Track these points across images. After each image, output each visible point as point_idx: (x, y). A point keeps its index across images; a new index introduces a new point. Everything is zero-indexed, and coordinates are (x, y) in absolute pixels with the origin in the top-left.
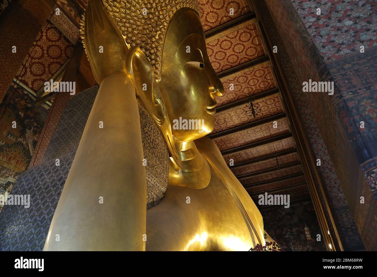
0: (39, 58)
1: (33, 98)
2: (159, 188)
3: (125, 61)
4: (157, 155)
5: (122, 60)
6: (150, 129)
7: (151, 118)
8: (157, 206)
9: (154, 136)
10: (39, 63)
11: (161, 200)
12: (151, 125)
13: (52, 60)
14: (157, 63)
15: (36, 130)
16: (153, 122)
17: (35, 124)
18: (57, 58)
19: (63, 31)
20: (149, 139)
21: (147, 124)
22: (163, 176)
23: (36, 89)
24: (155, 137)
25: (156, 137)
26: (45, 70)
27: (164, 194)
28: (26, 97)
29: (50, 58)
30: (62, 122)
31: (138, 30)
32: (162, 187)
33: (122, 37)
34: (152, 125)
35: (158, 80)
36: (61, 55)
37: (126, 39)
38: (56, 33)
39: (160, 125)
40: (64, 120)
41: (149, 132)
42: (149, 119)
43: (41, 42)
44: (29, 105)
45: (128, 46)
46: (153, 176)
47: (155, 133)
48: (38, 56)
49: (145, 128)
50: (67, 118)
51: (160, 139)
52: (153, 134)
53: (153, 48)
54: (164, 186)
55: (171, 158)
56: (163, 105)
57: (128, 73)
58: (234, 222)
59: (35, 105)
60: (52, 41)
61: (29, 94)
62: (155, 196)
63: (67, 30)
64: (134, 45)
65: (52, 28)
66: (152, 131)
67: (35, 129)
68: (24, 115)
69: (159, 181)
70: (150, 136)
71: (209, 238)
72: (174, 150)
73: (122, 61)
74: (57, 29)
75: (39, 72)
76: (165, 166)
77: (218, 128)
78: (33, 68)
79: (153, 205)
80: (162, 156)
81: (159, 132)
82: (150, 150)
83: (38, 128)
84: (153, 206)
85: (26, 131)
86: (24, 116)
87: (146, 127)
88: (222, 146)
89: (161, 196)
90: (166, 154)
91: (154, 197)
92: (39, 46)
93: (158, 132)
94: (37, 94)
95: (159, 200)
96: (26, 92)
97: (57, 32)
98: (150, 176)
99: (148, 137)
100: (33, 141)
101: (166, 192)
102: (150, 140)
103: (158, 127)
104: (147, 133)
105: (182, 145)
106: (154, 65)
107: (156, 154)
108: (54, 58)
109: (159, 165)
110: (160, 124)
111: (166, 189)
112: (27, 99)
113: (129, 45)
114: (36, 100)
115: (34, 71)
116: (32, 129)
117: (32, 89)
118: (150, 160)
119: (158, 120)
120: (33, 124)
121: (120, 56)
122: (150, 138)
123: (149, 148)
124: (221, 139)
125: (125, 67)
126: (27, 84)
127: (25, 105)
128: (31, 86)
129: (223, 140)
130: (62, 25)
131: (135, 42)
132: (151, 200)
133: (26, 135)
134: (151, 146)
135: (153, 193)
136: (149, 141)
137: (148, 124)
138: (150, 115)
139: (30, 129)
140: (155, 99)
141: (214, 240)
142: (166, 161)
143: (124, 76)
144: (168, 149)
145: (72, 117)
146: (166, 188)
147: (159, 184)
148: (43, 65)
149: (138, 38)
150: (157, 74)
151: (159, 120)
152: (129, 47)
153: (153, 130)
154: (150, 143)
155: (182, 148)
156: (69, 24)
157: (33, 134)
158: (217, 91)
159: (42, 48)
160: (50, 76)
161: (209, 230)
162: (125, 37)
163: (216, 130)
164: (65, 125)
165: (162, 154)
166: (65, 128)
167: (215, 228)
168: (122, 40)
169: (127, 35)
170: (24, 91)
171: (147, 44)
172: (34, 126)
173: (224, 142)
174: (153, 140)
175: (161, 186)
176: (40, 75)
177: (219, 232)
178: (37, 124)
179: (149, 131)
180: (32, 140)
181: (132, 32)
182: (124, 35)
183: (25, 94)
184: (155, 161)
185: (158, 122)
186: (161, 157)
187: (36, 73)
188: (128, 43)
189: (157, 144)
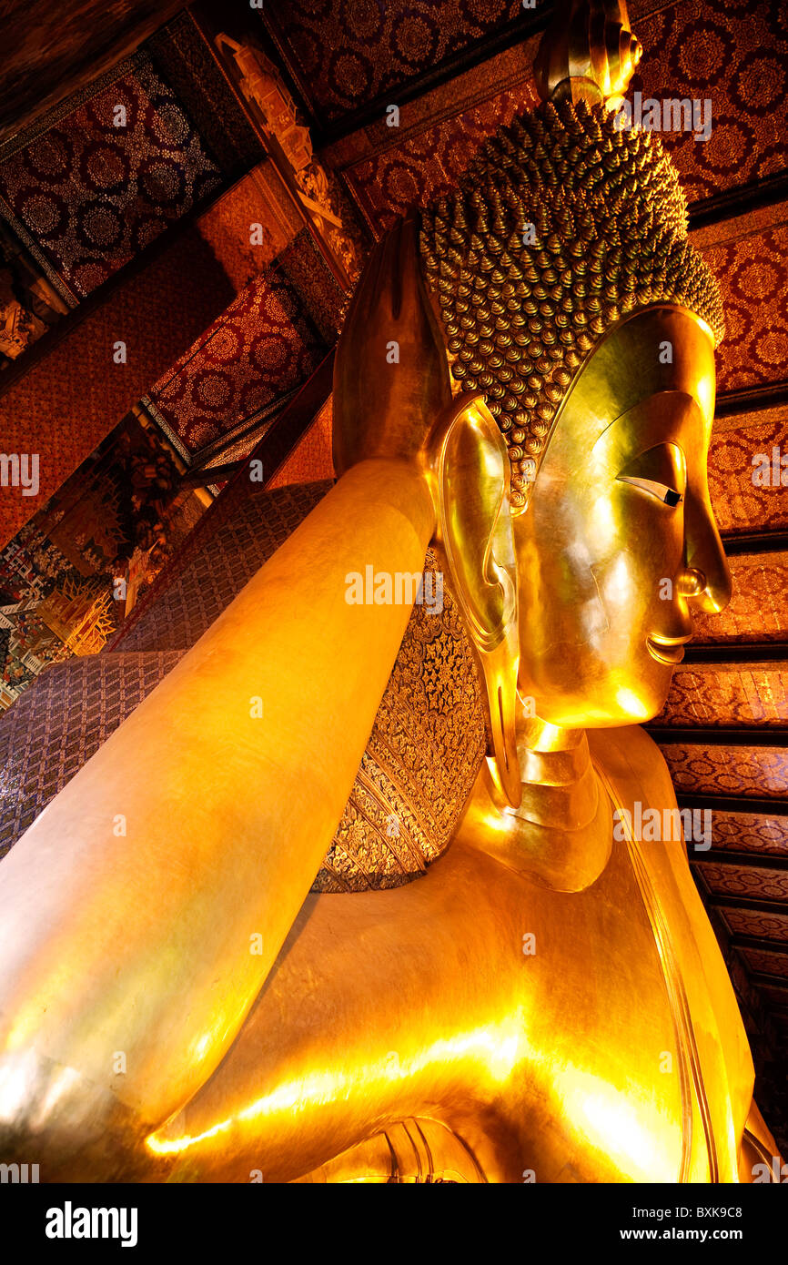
0: (224, 363)
1: (178, 466)
2: (416, 839)
3: (429, 430)
4: (442, 738)
5: (422, 422)
6: (445, 653)
7: (460, 618)
8: (387, 891)
9: (452, 677)
10: (221, 374)
11: (410, 877)
12: (452, 639)
13: (257, 375)
14: (528, 456)
15: (160, 556)
16: (464, 632)
17: (162, 540)
18: (271, 373)
19: (309, 300)
20: (431, 681)
21: (440, 636)
22: (440, 808)
23: (194, 445)
24: (455, 681)
25: (459, 682)
26: (231, 398)
27: (427, 864)
28: (162, 460)
29: (255, 369)
30: (207, 558)
31: (495, 345)
32: (427, 841)
33: (445, 356)
34: (457, 641)
35: (517, 509)
36: (285, 368)
37: (455, 365)
38: (290, 303)
39: (482, 650)
40: (214, 553)
41: (438, 661)
42: (453, 619)
43: (244, 319)
44: (164, 484)
45: (456, 386)
46: (404, 797)
47: (458, 669)
48: (225, 357)
49: (431, 644)
50: (222, 550)
51: (470, 691)
52: (452, 669)
53: (525, 410)
54: (434, 838)
55: (491, 762)
56: (510, 590)
57: (428, 466)
58: (632, 1047)
59: (178, 487)
60: (273, 323)
61: (172, 453)
62: (390, 860)
63: (320, 300)
64: (473, 386)
65: (282, 286)
66: (451, 659)
67: (157, 552)
68: (141, 506)
69: (420, 820)
70: (437, 672)
71: (526, 1062)
72: (506, 740)
73: (422, 426)
74: (295, 293)
75: (215, 401)
76: (460, 780)
77: (703, 712)
78: (204, 385)
79: (373, 885)
80: (459, 745)
81: (474, 669)
82: (422, 715)
83: (166, 552)
84: (374, 890)
85: (133, 550)
86: (141, 509)
87: (434, 642)
88: (702, 774)
89: (411, 865)
90: (475, 746)
91: (385, 860)
92: (236, 329)
93: (470, 667)
94: (192, 458)
95: (401, 877)
96: (165, 447)
97: (292, 299)
98: (394, 794)
99: (430, 673)
100: (142, 584)
101: (436, 859)
102: (435, 685)
103: (475, 652)
104: (433, 661)
105: (540, 732)
106: (520, 461)
107: (441, 733)
108: (263, 371)
109: (440, 770)
110: (483, 646)
111: (438, 851)
112: (162, 465)
113: (460, 382)
114: (186, 474)
115: (202, 393)
116: (150, 551)
117: (184, 440)
118: (412, 745)
119: (480, 634)
120: (157, 538)
121: (420, 410)
122: (438, 679)
123: (422, 708)
124: (706, 753)
125: (423, 447)
126: (174, 424)
127: (154, 480)
128: (182, 433)
129: (711, 757)
130: (310, 284)
131: (478, 380)
132: (373, 869)
133: (130, 561)
134: (434, 704)
135: (388, 847)
136: (430, 688)
137: (443, 638)
138: (460, 608)
139: (145, 549)
140: (490, 567)
141: (541, 1077)
142: (469, 764)
143: (415, 472)
144: (488, 730)
145: (237, 550)
146: (440, 847)
147: (419, 826)
148: (231, 384)
149: (491, 368)
150: (519, 491)
151: (483, 632)
152: (457, 388)
153: (456, 658)
154: (432, 693)
155: (537, 739)
156: (329, 285)
157: (149, 564)
158: (705, 594)
159: (241, 337)
160: (241, 417)
161: (536, 1034)
162: (451, 358)
163: (696, 717)
164: (210, 567)
165: (461, 740)
166: (207, 577)
167: (557, 1039)
168: (442, 365)
169: (459, 351)
170: (161, 442)
171: (511, 394)
172: (158, 545)
173: (712, 767)
174: (446, 687)
175: (424, 836)
176: (214, 409)
177: (567, 1057)
178: (168, 541)
179: (440, 656)
180: (141, 580)
181: (478, 347)
182: (451, 352)
183: (163, 450)
184: (430, 754)
185: (480, 639)
186: (455, 747)
187: (208, 401)
188: (456, 378)
189: (454, 705)
